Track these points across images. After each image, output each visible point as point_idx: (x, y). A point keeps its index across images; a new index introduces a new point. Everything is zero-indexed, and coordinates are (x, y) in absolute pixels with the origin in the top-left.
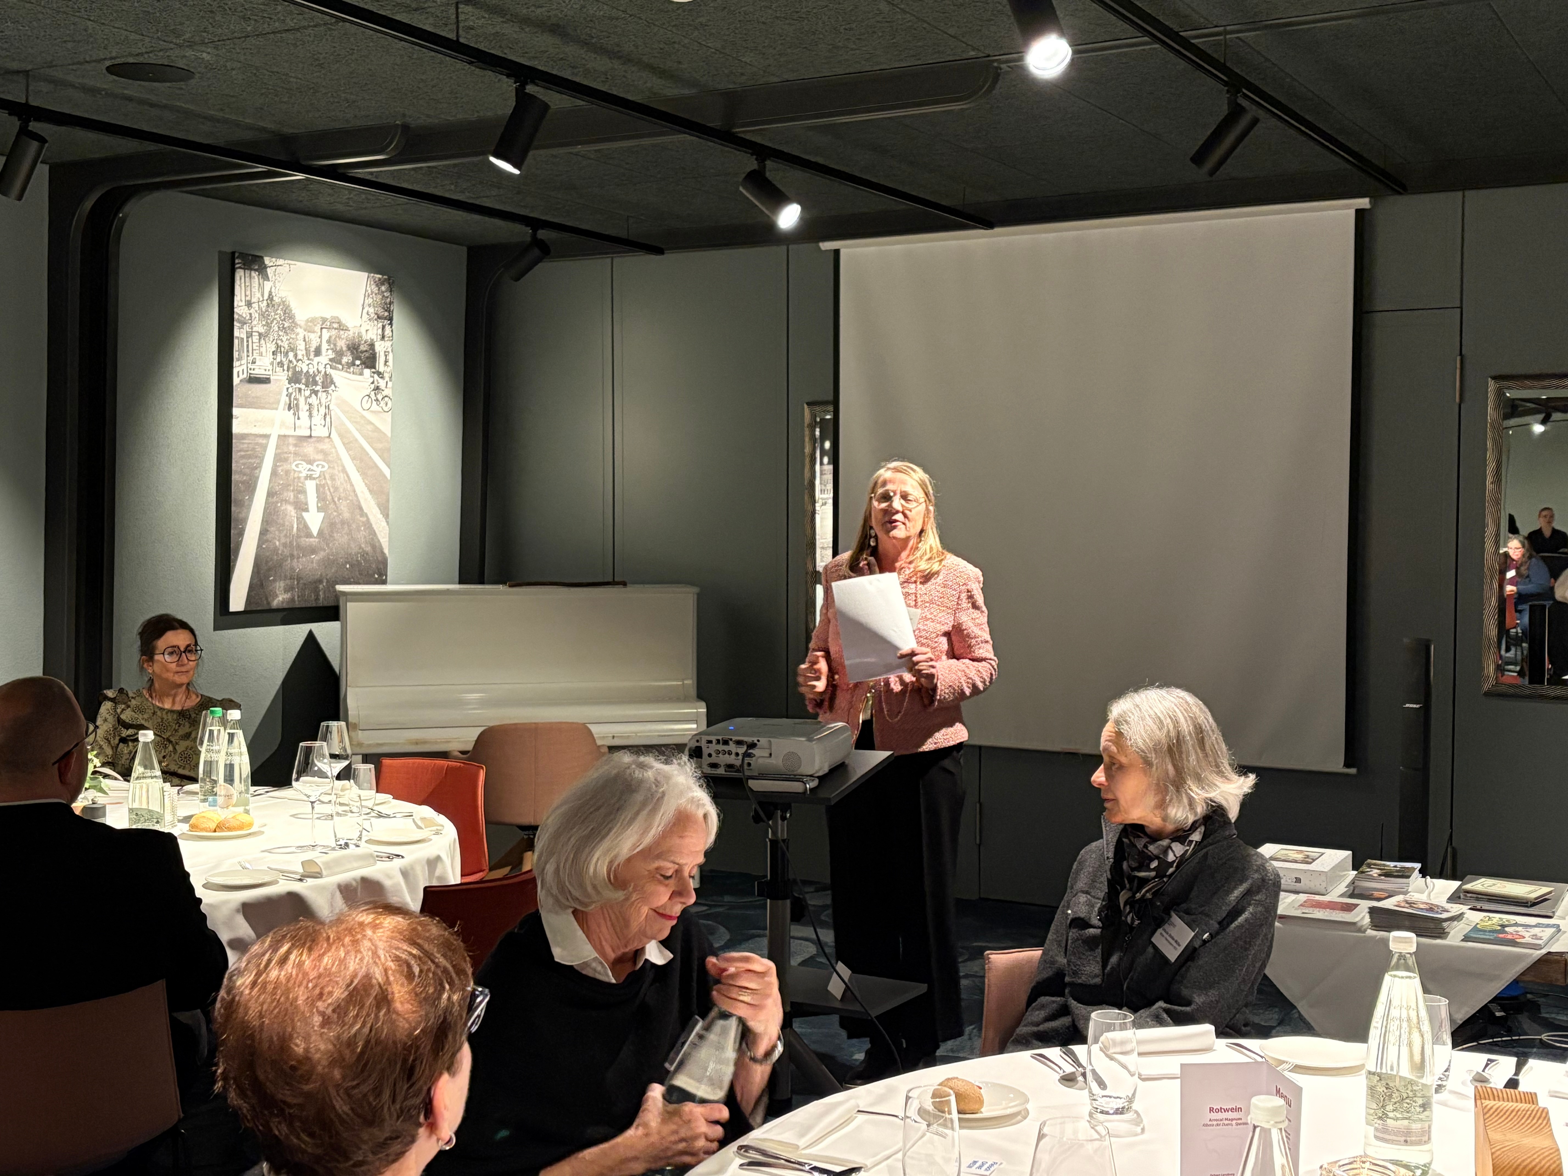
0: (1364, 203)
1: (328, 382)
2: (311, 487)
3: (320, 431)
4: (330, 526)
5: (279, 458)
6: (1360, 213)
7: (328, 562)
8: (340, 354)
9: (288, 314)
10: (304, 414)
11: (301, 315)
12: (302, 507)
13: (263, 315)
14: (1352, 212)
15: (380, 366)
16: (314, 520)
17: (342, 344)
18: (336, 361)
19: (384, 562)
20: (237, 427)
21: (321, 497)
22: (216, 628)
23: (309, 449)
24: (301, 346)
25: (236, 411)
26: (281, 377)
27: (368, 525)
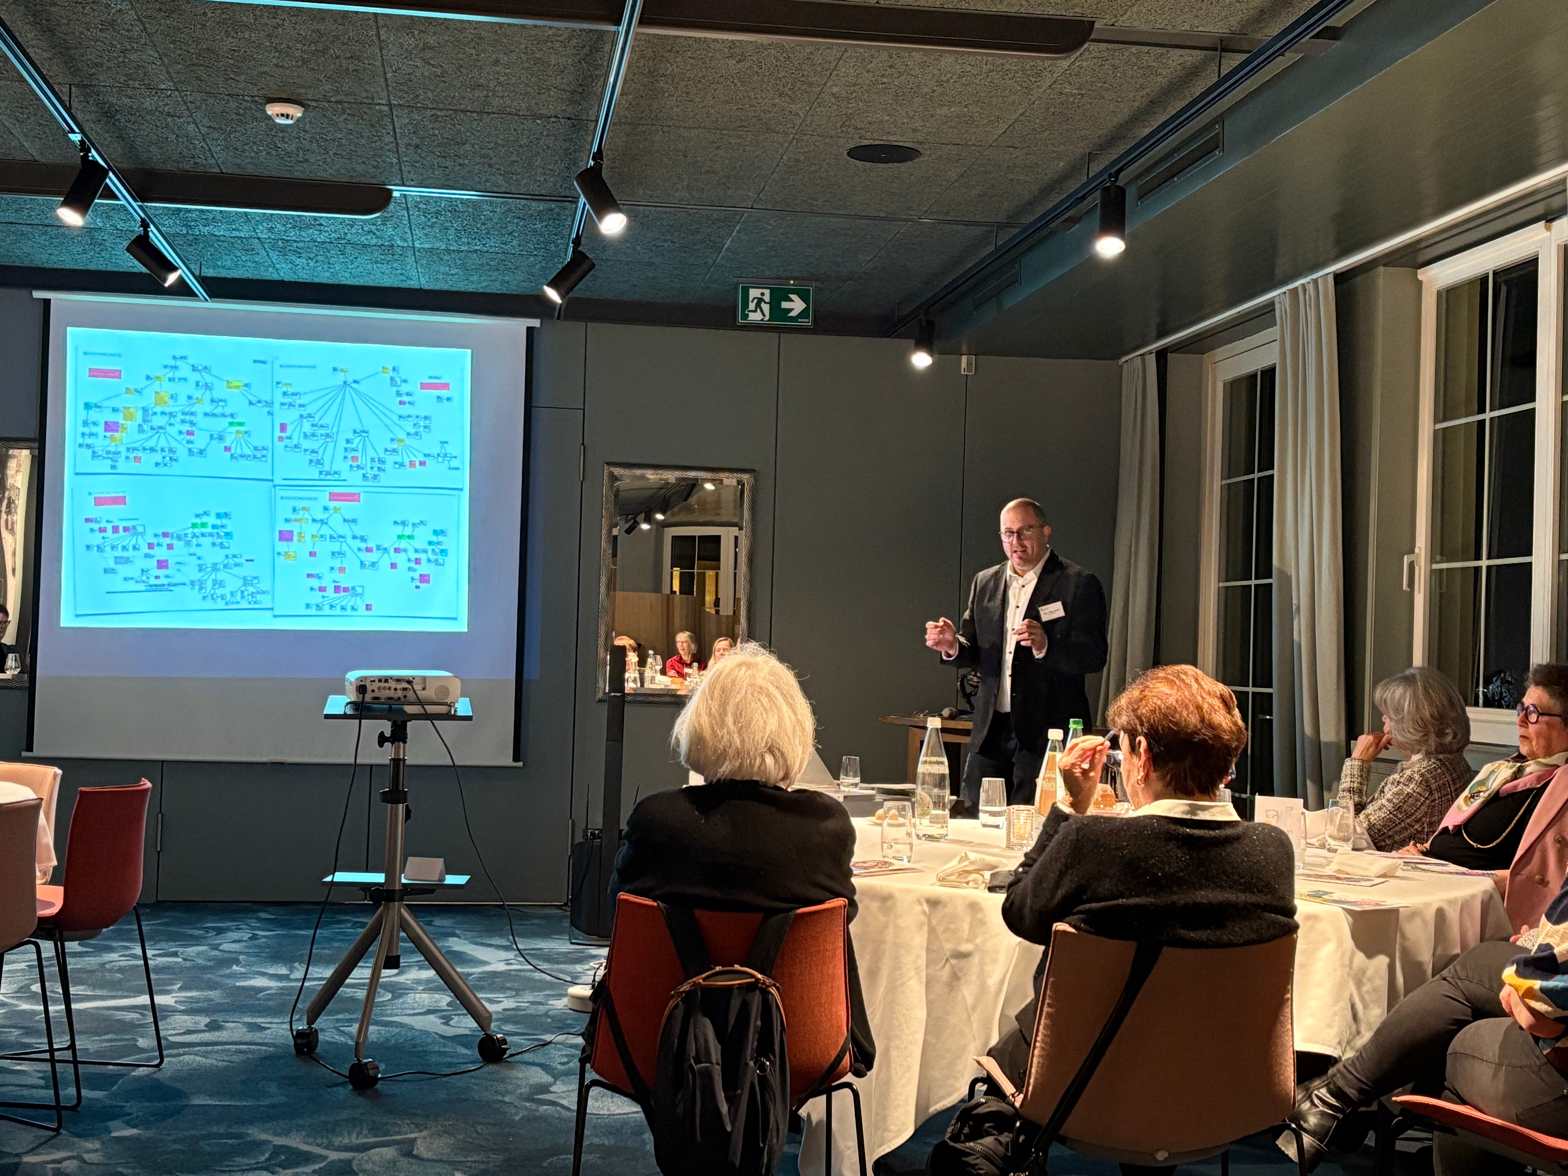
0: (535, 323)
6: (530, 331)
14: (525, 331)
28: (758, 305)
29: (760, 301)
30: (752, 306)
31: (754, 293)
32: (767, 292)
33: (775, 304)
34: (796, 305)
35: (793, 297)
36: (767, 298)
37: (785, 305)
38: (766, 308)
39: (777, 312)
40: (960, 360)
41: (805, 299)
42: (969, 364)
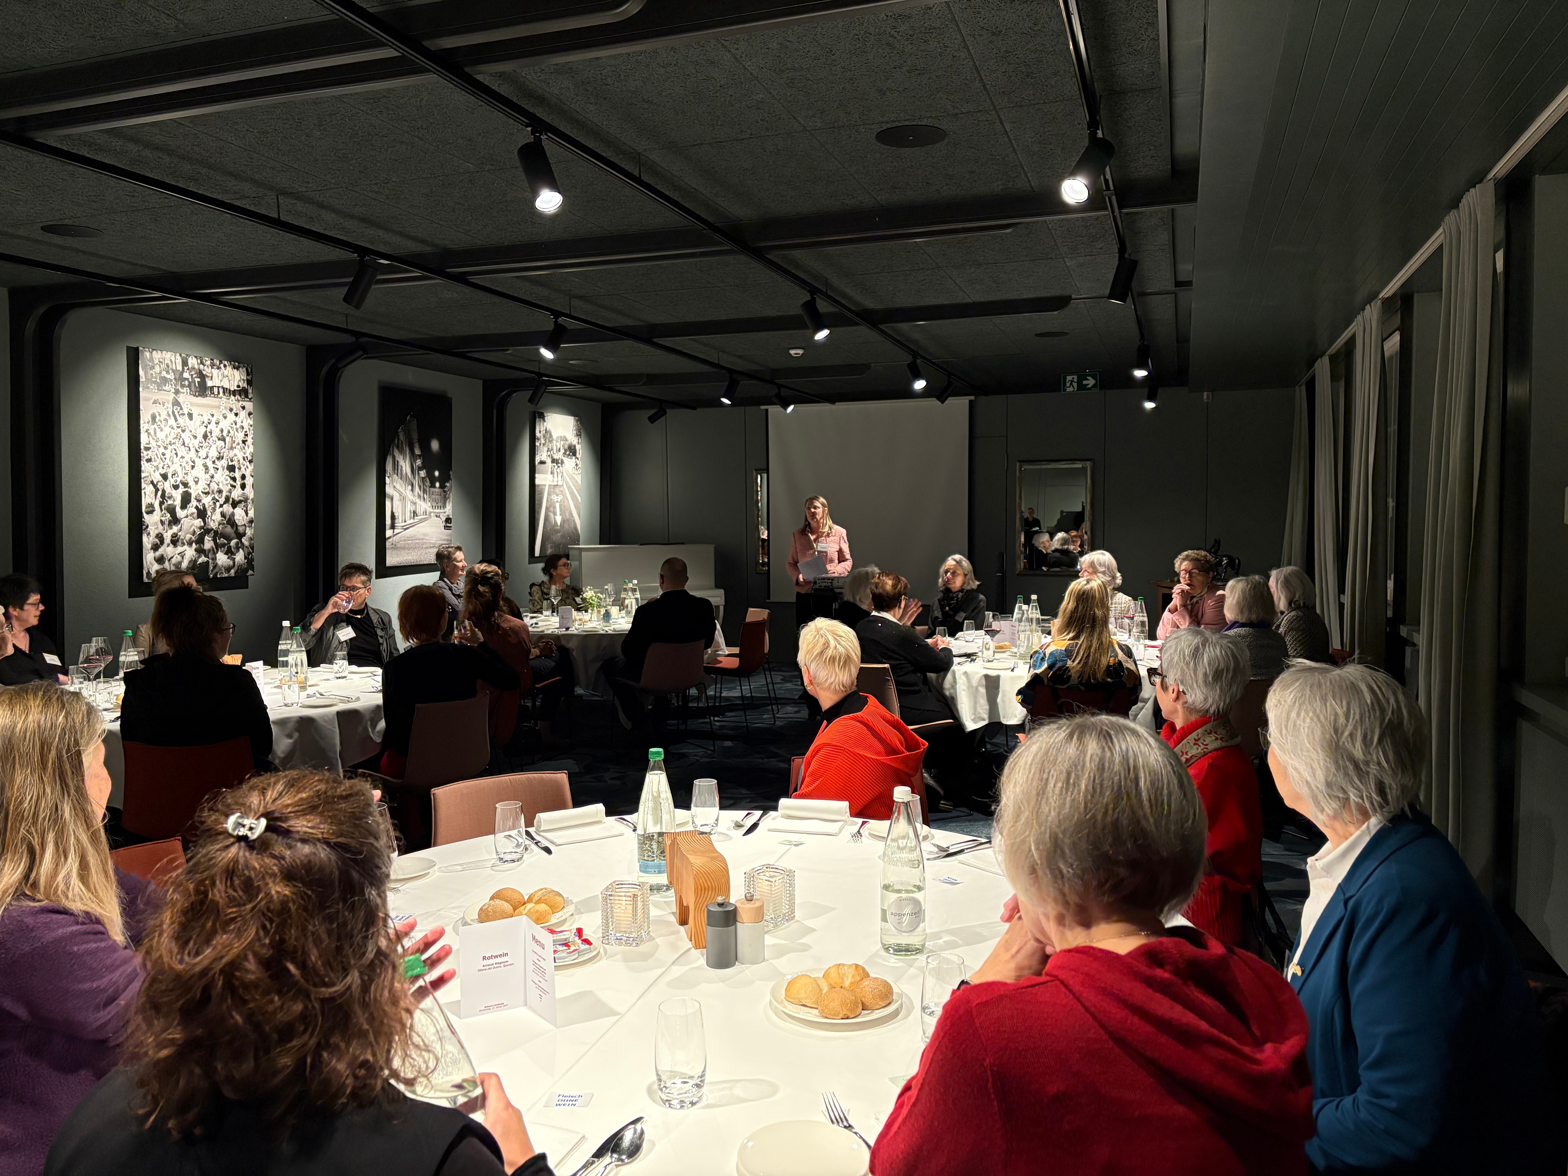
0: (972, 398)
1: (562, 462)
2: (558, 505)
3: (560, 483)
4: (564, 521)
5: (549, 494)
6: (970, 401)
7: (563, 536)
8: (566, 451)
9: (551, 436)
10: (555, 475)
11: (555, 435)
12: (555, 514)
13: (544, 436)
14: (967, 401)
15: (578, 456)
16: (559, 519)
17: (566, 447)
18: (564, 453)
19: (578, 536)
20: (537, 482)
21: (561, 510)
22: (529, 563)
23: (557, 490)
24: (555, 448)
25: (537, 475)
26: (549, 461)
27: (574, 521)
28: (1071, 384)
29: (1072, 381)
30: (1068, 385)
31: (1069, 378)
32: (1075, 377)
33: (1079, 383)
34: (1091, 382)
35: (1089, 378)
36: (1075, 380)
37: (1085, 382)
38: (1075, 385)
39: (1081, 387)
40: (1203, 395)
41: (1095, 379)
42: (1208, 397)
